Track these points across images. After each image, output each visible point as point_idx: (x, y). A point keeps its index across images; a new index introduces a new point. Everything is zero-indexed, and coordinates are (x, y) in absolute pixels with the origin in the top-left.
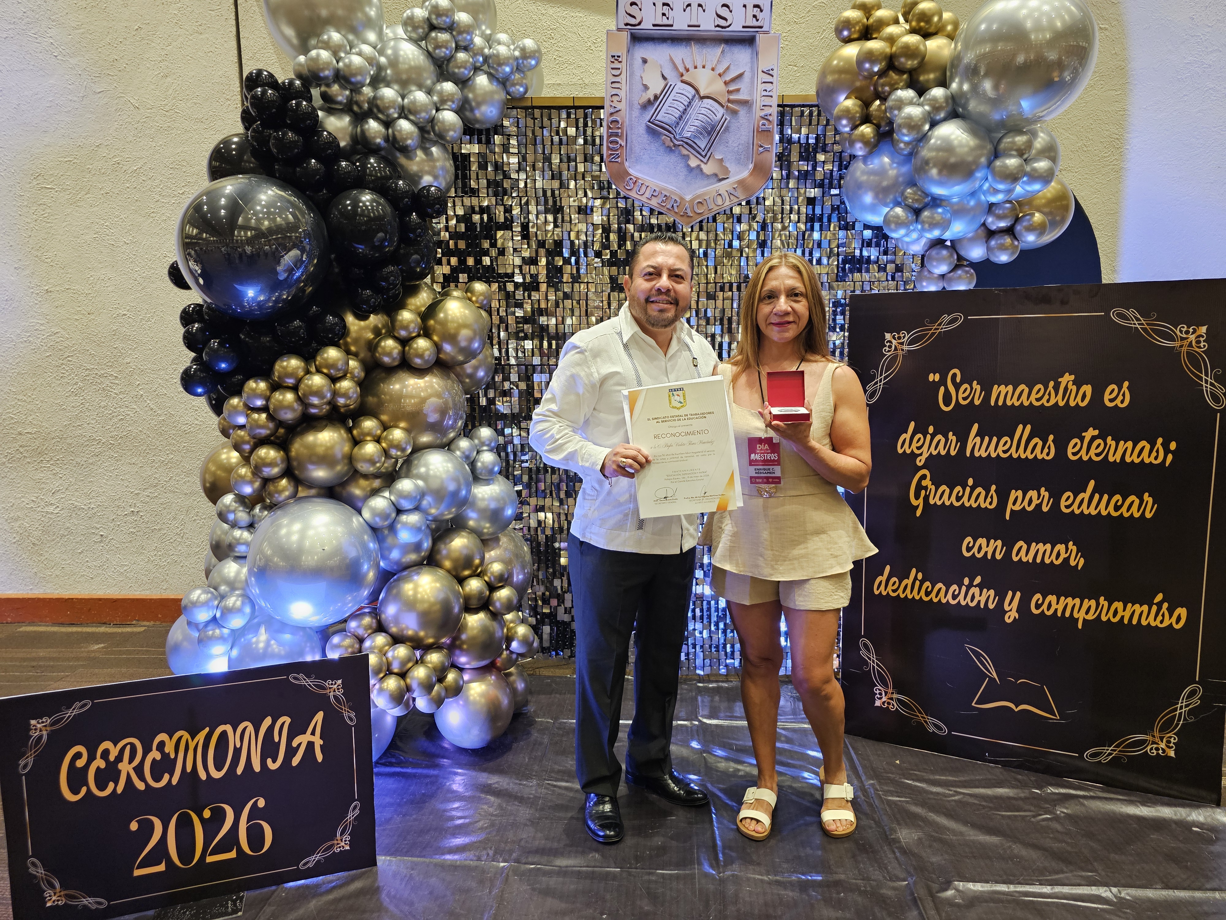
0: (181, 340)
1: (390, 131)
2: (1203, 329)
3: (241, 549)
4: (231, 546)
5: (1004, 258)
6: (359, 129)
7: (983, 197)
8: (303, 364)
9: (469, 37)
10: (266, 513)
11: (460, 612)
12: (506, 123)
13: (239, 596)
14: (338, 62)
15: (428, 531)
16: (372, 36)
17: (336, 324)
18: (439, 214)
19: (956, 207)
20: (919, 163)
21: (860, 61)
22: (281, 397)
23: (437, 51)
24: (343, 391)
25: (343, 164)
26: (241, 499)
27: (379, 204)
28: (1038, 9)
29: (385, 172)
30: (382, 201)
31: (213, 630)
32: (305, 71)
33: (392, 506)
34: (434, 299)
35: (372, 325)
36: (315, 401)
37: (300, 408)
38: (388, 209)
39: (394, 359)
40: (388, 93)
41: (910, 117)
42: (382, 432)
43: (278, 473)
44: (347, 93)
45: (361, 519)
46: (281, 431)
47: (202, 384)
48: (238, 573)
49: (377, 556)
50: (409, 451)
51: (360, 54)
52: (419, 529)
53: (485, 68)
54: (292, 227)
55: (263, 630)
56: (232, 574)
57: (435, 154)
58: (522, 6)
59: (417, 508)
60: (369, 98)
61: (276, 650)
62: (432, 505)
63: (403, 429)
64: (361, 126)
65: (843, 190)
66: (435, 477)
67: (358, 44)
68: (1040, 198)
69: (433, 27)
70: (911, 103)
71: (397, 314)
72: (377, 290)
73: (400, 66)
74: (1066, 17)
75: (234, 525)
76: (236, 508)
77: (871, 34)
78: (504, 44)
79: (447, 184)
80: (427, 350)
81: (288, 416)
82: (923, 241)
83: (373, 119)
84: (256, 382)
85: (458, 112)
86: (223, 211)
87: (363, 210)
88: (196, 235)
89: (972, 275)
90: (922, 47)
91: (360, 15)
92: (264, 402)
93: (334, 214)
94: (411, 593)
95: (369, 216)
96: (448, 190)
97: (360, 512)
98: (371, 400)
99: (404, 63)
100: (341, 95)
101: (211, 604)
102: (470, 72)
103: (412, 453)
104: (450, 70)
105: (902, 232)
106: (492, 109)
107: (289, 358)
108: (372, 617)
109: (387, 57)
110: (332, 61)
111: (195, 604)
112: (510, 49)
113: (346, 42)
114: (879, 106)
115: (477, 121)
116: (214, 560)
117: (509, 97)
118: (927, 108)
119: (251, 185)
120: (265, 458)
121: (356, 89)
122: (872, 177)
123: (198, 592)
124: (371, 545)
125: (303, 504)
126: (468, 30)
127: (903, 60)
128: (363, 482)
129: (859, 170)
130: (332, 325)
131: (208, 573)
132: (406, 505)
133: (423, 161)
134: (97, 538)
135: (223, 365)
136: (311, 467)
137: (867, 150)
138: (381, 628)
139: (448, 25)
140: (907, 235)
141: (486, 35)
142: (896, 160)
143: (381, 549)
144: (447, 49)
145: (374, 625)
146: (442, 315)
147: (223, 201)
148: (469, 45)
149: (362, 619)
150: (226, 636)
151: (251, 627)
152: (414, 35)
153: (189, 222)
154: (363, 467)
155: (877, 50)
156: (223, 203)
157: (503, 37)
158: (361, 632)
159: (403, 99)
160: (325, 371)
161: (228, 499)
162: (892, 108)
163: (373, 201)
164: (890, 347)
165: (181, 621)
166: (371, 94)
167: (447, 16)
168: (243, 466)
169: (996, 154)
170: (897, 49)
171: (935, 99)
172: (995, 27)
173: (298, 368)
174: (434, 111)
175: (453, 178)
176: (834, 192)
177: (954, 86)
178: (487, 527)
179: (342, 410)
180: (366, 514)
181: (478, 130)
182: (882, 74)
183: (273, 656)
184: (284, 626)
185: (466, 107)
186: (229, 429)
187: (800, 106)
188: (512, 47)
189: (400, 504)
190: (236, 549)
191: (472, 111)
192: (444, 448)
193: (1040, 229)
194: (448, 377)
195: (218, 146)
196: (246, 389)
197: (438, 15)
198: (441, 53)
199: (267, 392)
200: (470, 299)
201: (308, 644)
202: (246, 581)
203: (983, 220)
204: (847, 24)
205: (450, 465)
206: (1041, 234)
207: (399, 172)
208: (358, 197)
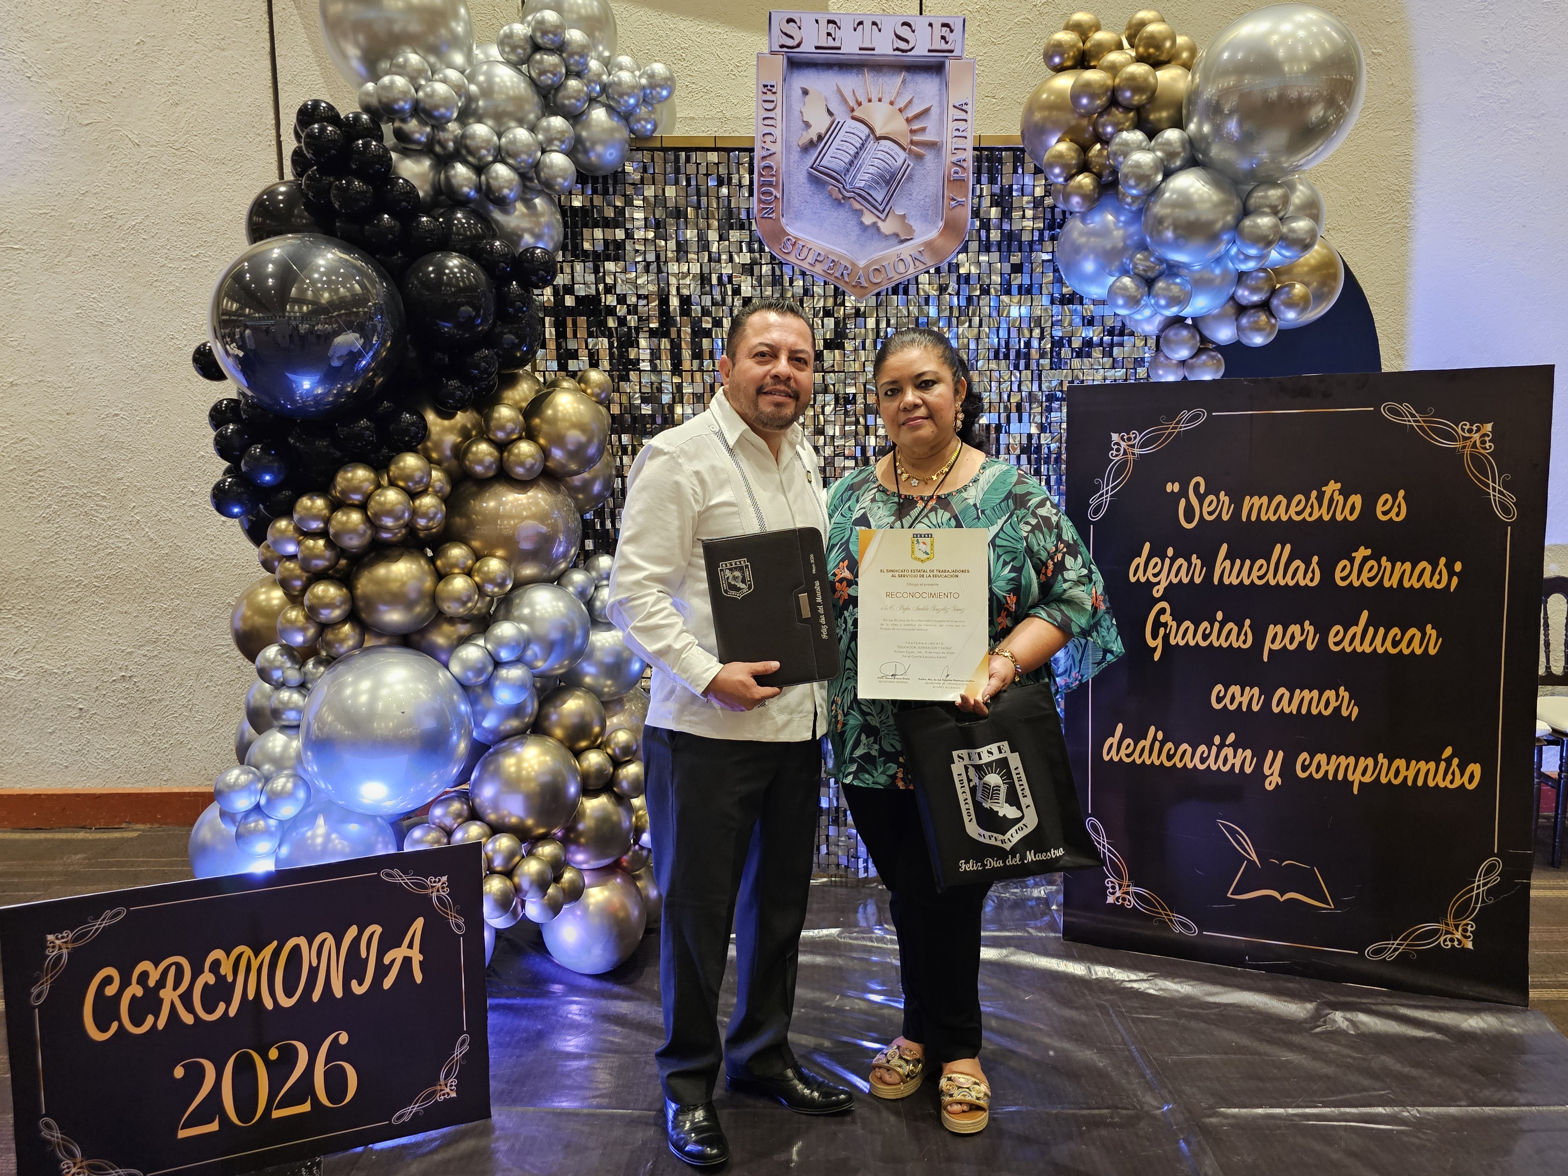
0: (212, 445)
1: (483, 178)
2: (1489, 427)
3: (291, 716)
4: (276, 713)
5: (1258, 340)
6: (442, 176)
8: (372, 475)
9: (582, 60)
10: (322, 669)
11: (578, 795)
12: (629, 168)
13: (288, 776)
14: (417, 91)
15: (533, 690)
16: (458, 58)
17: (413, 424)
18: (545, 284)
19: (1197, 276)
20: (1151, 222)
21: (1076, 95)
22: (344, 518)
23: (542, 78)
24: (424, 509)
25: (424, 219)
26: (288, 651)
27: (470, 270)
28: (1292, 35)
29: (476, 230)
30: (474, 266)
31: (256, 822)
32: (374, 102)
33: (489, 658)
34: (537, 391)
35: (459, 425)
36: (389, 522)
37: (369, 532)
38: (482, 277)
39: (488, 468)
40: (481, 130)
41: (1138, 166)
42: (475, 563)
43: (339, 616)
44: (428, 129)
45: (449, 674)
46: (343, 562)
47: (240, 503)
48: (286, 747)
49: (470, 723)
50: (510, 586)
51: (444, 81)
52: (522, 688)
53: (603, 98)
54: (359, 301)
55: (321, 821)
56: (278, 749)
57: (539, 207)
58: (644, 18)
59: (519, 661)
60: (456, 137)
61: (339, 846)
62: (539, 655)
63: (500, 558)
64: (446, 172)
65: (1057, 254)
66: (542, 619)
67: (442, 69)
68: (1303, 265)
69: (537, 48)
70: (1140, 148)
71: (492, 411)
72: (467, 380)
73: (495, 95)
74: (1327, 45)
75: (280, 686)
76: (284, 663)
77: (1089, 62)
78: (627, 69)
79: (555, 245)
80: (532, 456)
81: (353, 542)
82: (1158, 320)
83: (461, 162)
84: (311, 499)
85: (570, 153)
86: (270, 280)
87: (449, 279)
88: (237, 310)
89: (1219, 361)
90: (1151, 79)
91: (443, 31)
92: (321, 525)
93: (413, 284)
94: (513, 769)
95: (457, 286)
96: (555, 251)
97: (446, 666)
98: (458, 521)
99: (501, 93)
100: (418, 132)
101: (253, 788)
102: (584, 104)
103: (512, 589)
104: (559, 102)
105: (1132, 308)
106: (612, 151)
107: (355, 468)
108: (462, 803)
109: (478, 85)
110: (409, 90)
111: (234, 788)
112: (635, 76)
113: (426, 66)
114: (1100, 150)
115: (591, 165)
116: (251, 732)
117: (632, 136)
118: (1159, 154)
119: (304, 246)
120: (324, 597)
121: (439, 124)
122: (1092, 239)
123: (235, 772)
124: (463, 708)
125: (371, 656)
126: (583, 52)
127: (1128, 94)
128: (447, 628)
129: (1075, 228)
130: (409, 424)
131: (242, 749)
132: (504, 655)
133: (523, 215)
134: (75, 713)
135: (267, 478)
136: (382, 608)
137: (1087, 204)
138: (474, 815)
139: (557, 45)
140: (1137, 312)
141: (604, 58)
142: (1122, 218)
143: (474, 713)
144: (555, 75)
145: (465, 813)
146: (550, 412)
147: (270, 268)
148: (582, 71)
149: (449, 806)
150: (273, 829)
152: (513, 57)
153: (227, 294)
154: (451, 608)
155: (1096, 81)
156: (270, 270)
157: (625, 60)
158: (448, 822)
159: (499, 138)
160: (401, 484)
161: (272, 652)
162: (1116, 154)
163: (462, 266)
164: (1118, 450)
165: (212, 812)
166: (459, 132)
167: (555, 35)
168: (292, 608)
169: (1246, 213)
170: (1121, 81)
171: (1168, 143)
172: (1240, 56)
173: (366, 480)
174: (539, 154)
175: (562, 239)
177: (1192, 126)
178: (608, 685)
179: (422, 534)
180: (455, 667)
181: (593, 177)
182: (1104, 111)
183: (334, 853)
184: (349, 814)
185: (579, 147)
186: (274, 559)
187: (1001, 150)
188: (637, 73)
189: (498, 654)
190: (284, 717)
191: (586, 152)
192: (552, 582)
193: (1302, 304)
194: (558, 491)
195: (260, 197)
196: (298, 508)
197: (545, 33)
198: (547, 79)
199: (326, 512)
200: (584, 391)
201: (380, 839)
202: (299, 758)
203: (1231, 292)
204: (1058, 48)
205: (561, 604)
206: (1304, 310)
207: (494, 230)
208: (443, 261)
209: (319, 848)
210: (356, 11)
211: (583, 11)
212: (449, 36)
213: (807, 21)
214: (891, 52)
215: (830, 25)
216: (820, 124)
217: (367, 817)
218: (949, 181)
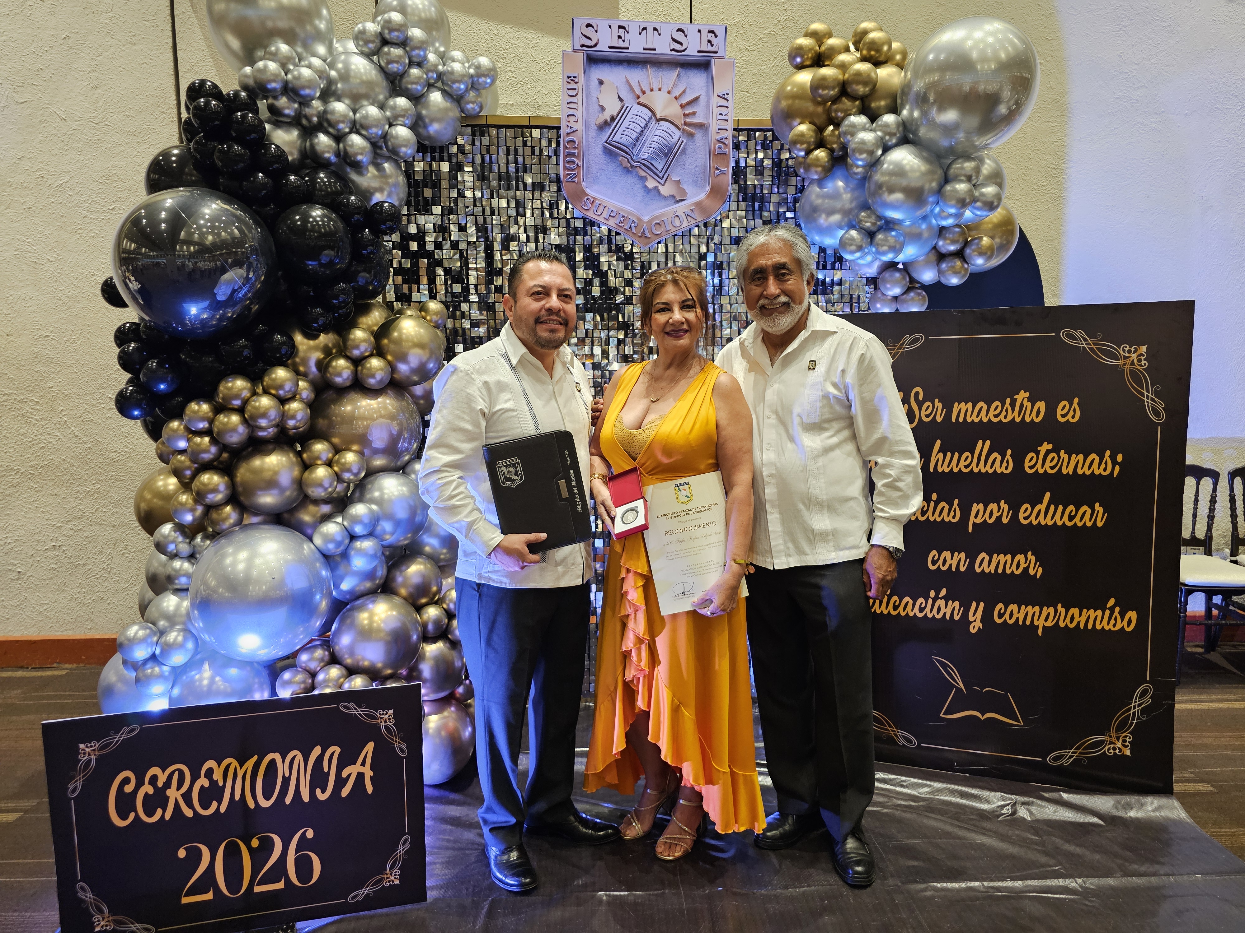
0: (116, 360)
1: (341, 145)
2: (1144, 349)
3: (182, 581)
4: (170, 579)
5: (955, 281)
6: (308, 144)
7: (934, 221)
8: (249, 385)
9: (422, 53)
10: (208, 542)
11: (418, 642)
12: (460, 141)
13: (179, 631)
14: (286, 74)
15: (383, 558)
16: (321, 50)
17: (284, 343)
18: (392, 231)
19: (908, 230)
20: (873, 187)
21: (814, 87)
22: (226, 420)
23: (390, 66)
24: (292, 412)
25: (292, 178)
26: (180, 528)
27: (330, 219)
28: (983, 40)
29: (336, 188)
30: (333, 216)
31: (152, 668)
32: (251, 82)
33: (346, 532)
34: (386, 318)
35: (322, 345)
36: (263, 423)
37: (247, 431)
38: (341, 225)
39: (346, 379)
40: (339, 107)
41: (863, 142)
42: (334, 456)
43: (222, 499)
44: (296, 106)
45: (312, 546)
46: (225, 455)
47: (138, 406)
48: (178, 607)
49: (330, 586)
50: (363, 474)
51: (309, 66)
52: (374, 556)
53: (439, 84)
54: (238, 243)
55: (206, 666)
56: (172, 608)
57: (387, 170)
58: (474, 25)
59: (371, 534)
60: (319, 112)
61: (222, 687)
62: (388, 530)
63: (355, 451)
64: (311, 141)
65: (798, 214)
66: (390, 501)
67: (307, 57)
68: (989, 223)
69: (385, 42)
70: (864, 129)
71: (349, 333)
72: (329, 308)
73: (351, 80)
74: (1010, 48)
75: (174, 556)
76: (177, 537)
77: (823, 62)
78: (459, 61)
79: (401, 200)
80: (381, 369)
81: (234, 439)
82: (877, 264)
83: (323, 133)
84: (198, 404)
85: (413, 128)
86: (163, 225)
87: (313, 226)
88: (135, 249)
89: (924, 297)
90: (873, 75)
91: (308, 27)
92: (207, 425)
93: (282, 230)
94: (366, 622)
95: (320, 232)
96: (401, 206)
97: (310, 539)
98: (322, 423)
99: (356, 77)
100: (288, 108)
101: (149, 641)
102: (423, 88)
103: (365, 477)
104: (403, 86)
105: (858, 255)
106: (447, 127)
107: (235, 378)
108: (324, 650)
109: (337, 71)
110: (279, 75)
111: (133, 641)
112: (464, 67)
113: (294, 54)
114: (833, 131)
115: (429, 138)
116: (150, 594)
117: (463, 115)
118: (879, 133)
119: (193, 198)
120: (209, 484)
121: (305, 102)
122: (826, 201)
123: (135, 628)
124: (324, 573)
125: (249, 532)
126: (423, 45)
127: (855, 87)
128: (312, 508)
129: (814, 193)
130: (280, 344)
131: (143, 608)
132: (358, 530)
133: (375, 177)
134: (14, 575)
135: (162, 387)
136: (258, 492)
137: (823, 173)
138: (334, 660)
139: (401, 40)
140: (861, 258)
141: (440, 52)
142: (850, 185)
143: (333, 576)
144: (400, 64)
145: (327, 658)
146: (396, 334)
147: (163, 215)
148: (422, 61)
149: (313, 653)
151: (192, 664)
152: (365, 49)
153: (126, 236)
154: (314, 492)
155: (830, 76)
156: (163, 216)
157: (457, 54)
158: (313, 665)
159: (355, 113)
160: (273, 392)
161: (167, 529)
162: (845, 133)
163: (323, 216)
165: (116, 660)
166: (321, 108)
167: (400, 32)
168: (184, 493)
169: (947, 180)
170: (850, 76)
171: (887, 125)
172: (942, 57)
173: (244, 389)
174: (387, 127)
175: (406, 196)
176: (789, 215)
177: (905, 112)
178: (444, 554)
179: (291, 433)
180: (318, 540)
181: (431, 147)
182: (835, 100)
183: (218, 693)
184: (230, 661)
185: (420, 123)
186: (168, 454)
187: (755, 131)
188: (467, 65)
189: (353, 530)
190: (177, 581)
191: (425, 127)
192: (398, 471)
193: (989, 253)
194: (404, 399)
195: (156, 158)
196: (188, 411)
197: (391, 30)
198: (394, 67)
199: (210, 414)
200: (424, 318)
201: (256, 680)
202: (188, 614)
203: (934, 243)
204: (798, 51)
205: (405, 489)
206: (990, 258)
207: (350, 187)
208: (308, 212)
209: (205, 689)
210: (236, 10)
211: (423, 15)
212: (313, 32)
213: (602, 25)
214: (669, 52)
215: (621, 30)
216: (612, 108)
217: (246, 663)
218: (714, 154)
